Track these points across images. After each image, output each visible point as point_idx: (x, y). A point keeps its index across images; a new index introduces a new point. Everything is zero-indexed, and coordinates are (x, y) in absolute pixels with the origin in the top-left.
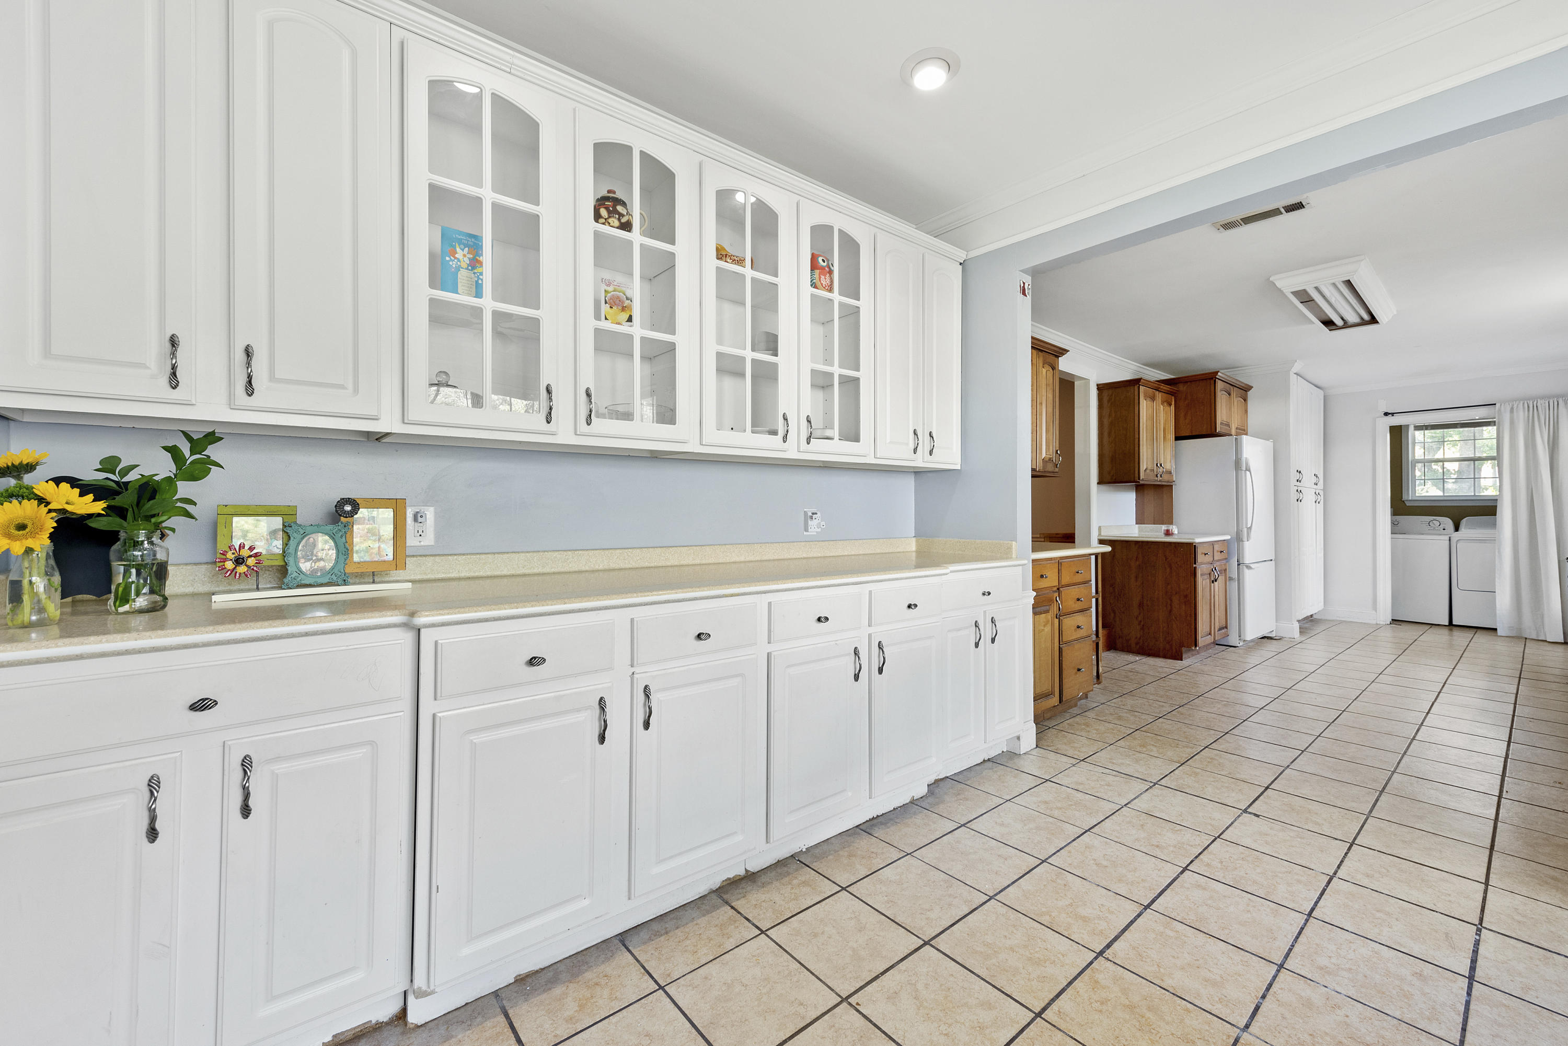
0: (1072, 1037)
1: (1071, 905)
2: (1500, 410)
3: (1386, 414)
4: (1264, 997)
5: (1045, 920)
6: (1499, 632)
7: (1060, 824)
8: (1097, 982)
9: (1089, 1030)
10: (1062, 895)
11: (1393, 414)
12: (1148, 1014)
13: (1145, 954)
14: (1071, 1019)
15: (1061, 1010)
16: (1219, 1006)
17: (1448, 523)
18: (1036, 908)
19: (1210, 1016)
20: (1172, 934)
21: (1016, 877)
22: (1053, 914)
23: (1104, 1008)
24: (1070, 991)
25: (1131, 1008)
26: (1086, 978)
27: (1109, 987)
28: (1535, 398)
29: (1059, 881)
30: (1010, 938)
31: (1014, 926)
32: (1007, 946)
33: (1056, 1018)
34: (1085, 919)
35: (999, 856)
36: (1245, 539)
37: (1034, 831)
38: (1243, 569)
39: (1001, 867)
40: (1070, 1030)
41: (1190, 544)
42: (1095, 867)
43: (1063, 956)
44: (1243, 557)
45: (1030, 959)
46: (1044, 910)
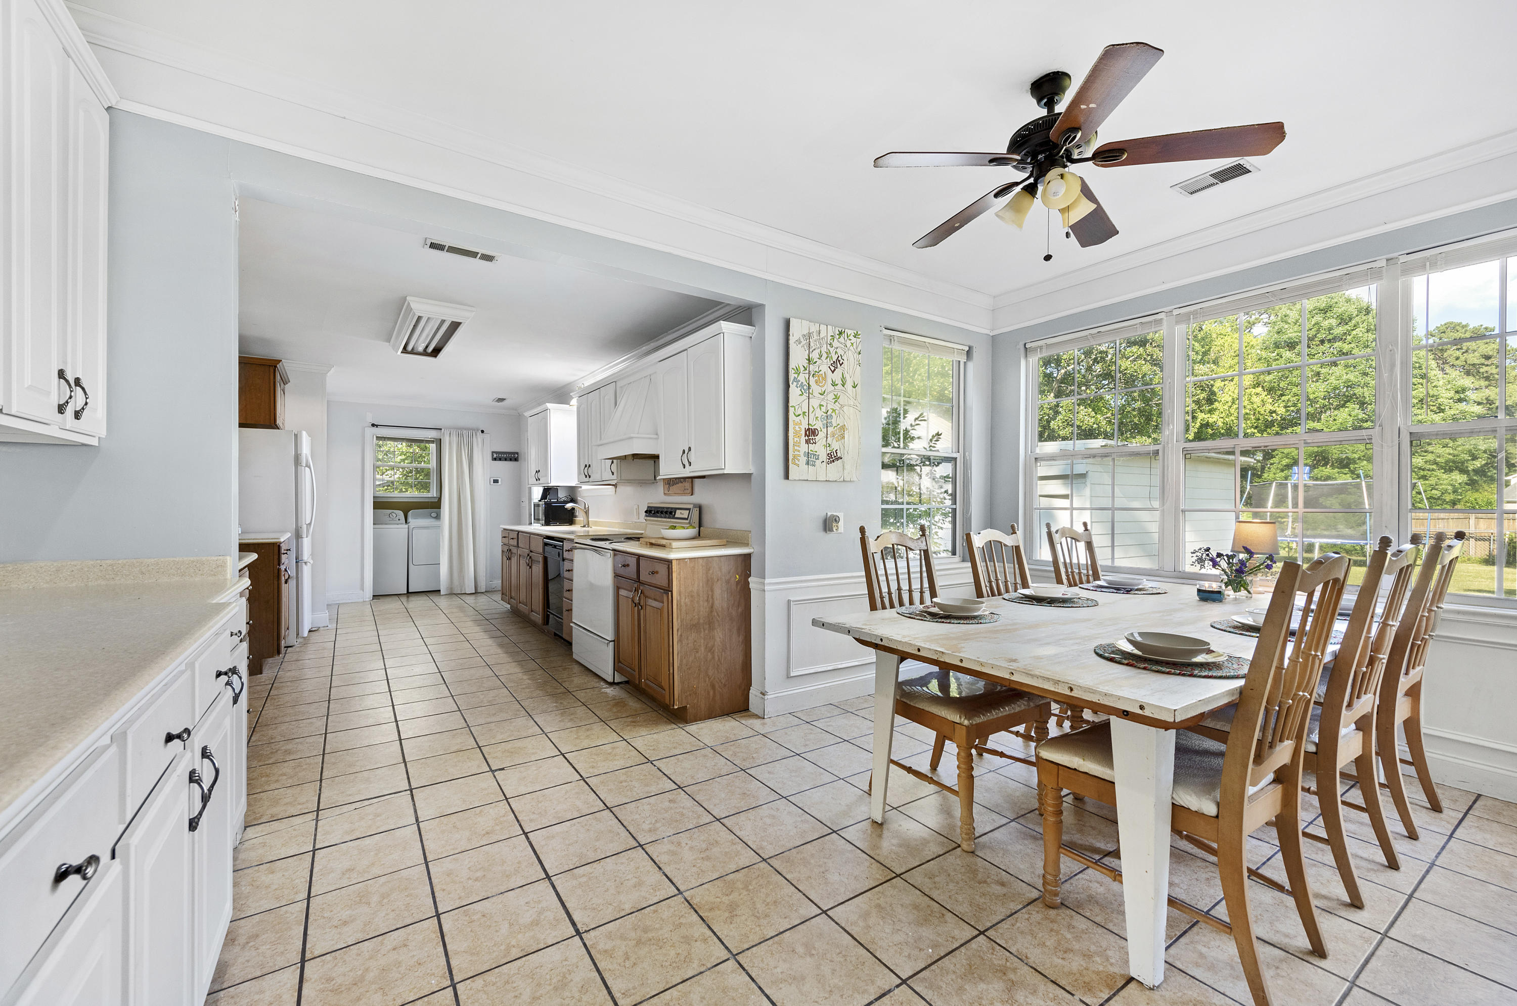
0: (651, 998)
1: (511, 925)
2: (444, 433)
3: (373, 425)
4: (660, 868)
5: (515, 953)
6: (442, 593)
7: (395, 876)
8: (606, 951)
9: (649, 982)
10: (494, 924)
11: (377, 426)
12: (650, 935)
13: (594, 906)
14: (634, 988)
15: (622, 992)
16: (658, 893)
17: (401, 514)
18: (497, 953)
19: (664, 903)
20: (584, 879)
21: (441, 949)
22: (513, 943)
23: (632, 959)
24: (606, 976)
25: (639, 942)
26: (598, 956)
27: (614, 946)
28: (462, 429)
29: (475, 917)
30: (520, 994)
31: (507, 982)
32: (529, 1000)
33: (628, 999)
34: (536, 923)
35: (394, 949)
36: (304, 535)
37: (385, 901)
38: (302, 566)
39: (414, 956)
40: (644, 996)
41: (273, 544)
42: (478, 884)
43: (566, 960)
44: (302, 554)
45: (556, 989)
46: (503, 948)
